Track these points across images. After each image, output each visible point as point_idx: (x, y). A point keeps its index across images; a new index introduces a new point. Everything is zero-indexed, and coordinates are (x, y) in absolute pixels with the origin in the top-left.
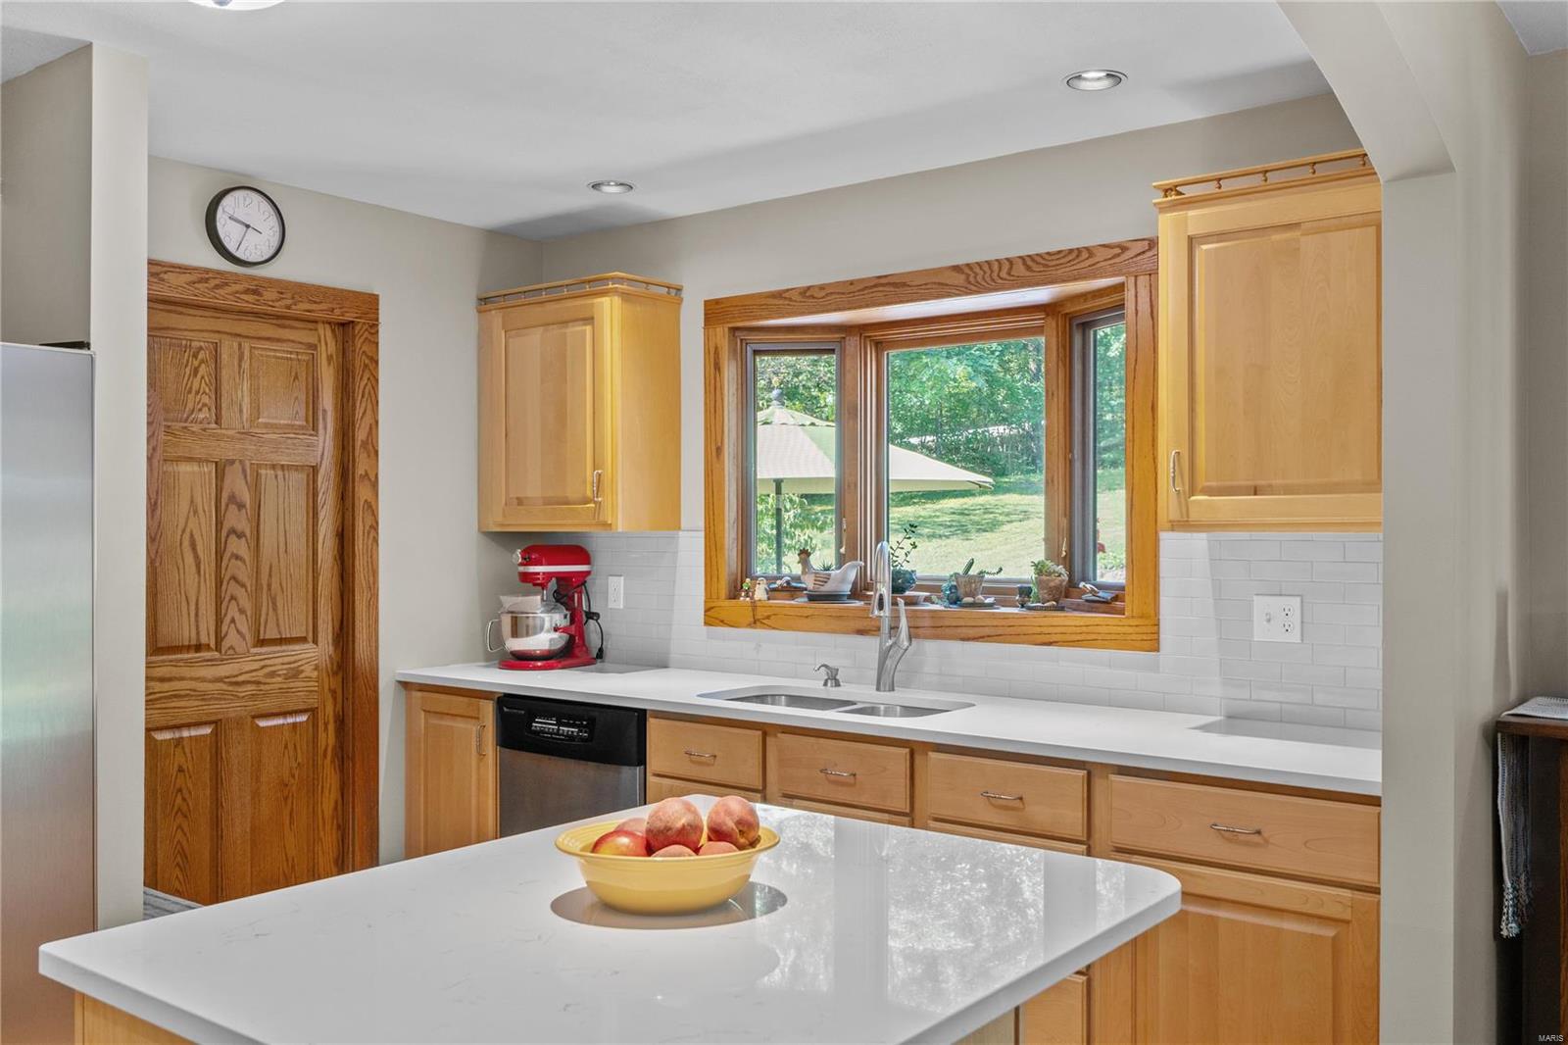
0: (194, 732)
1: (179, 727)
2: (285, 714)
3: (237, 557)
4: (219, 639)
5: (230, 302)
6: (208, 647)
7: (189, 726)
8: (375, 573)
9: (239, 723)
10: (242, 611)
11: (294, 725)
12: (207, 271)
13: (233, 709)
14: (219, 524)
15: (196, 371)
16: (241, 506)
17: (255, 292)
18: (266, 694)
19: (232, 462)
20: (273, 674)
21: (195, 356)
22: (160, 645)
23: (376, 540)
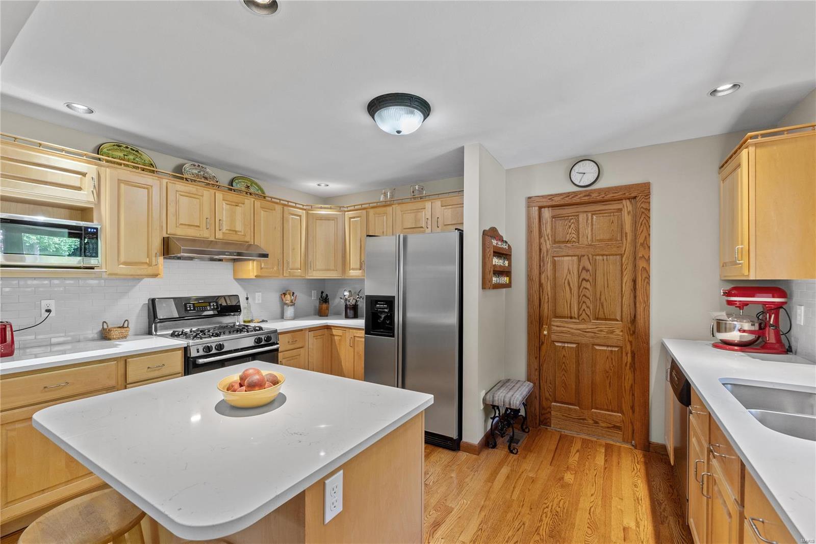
0: (569, 345)
1: (564, 342)
2: (608, 346)
3: (586, 288)
4: (579, 316)
5: (578, 201)
6: (575, 318)
7: (568, 343)
8: (648, 296)
9: (586, 345)
10: (588, 307)
11: (611, 351)
12: (569, 193)
13: (584, 340)
14: (579, 277)
15: (570, 226)
16: (587, 271)
17: (588, 195)
18: (598, 337)
19: (584, 256)
20: (601, 331)
21: (570, 222)
22: (557, 315)
23: (648, 283)
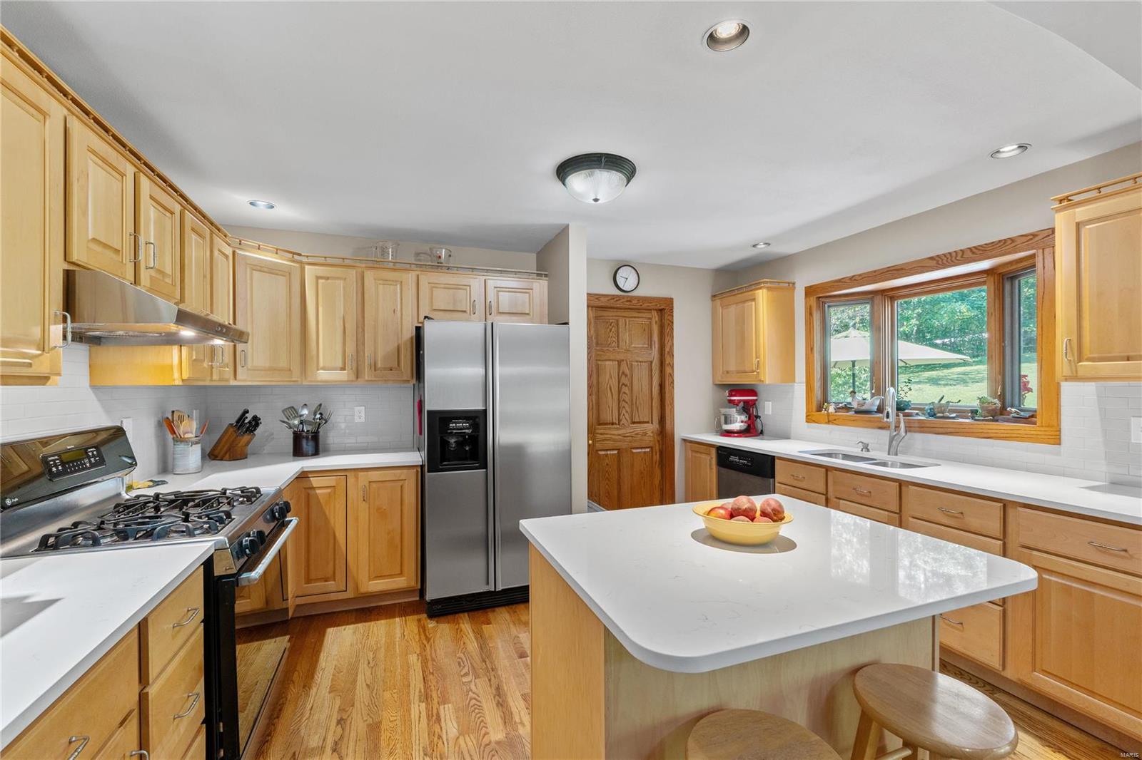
0: (612, 452)
1: (607, 450)
2: (642, 448)
3: (625, 393)
4: (619, 421)
5: (622, 305)
6: (616, 424)
7: (610, 450)
8: (673, 399)
9: (626, 449)
10: (627, 412)
11: (645, 452)
12: (613, 295)
13: (624, 445)
14: (619, 382)
15: (611, 330)
16: (626, 376)
17: (630, 301)
18: (635, 441)
19: (623, 360)
20: (637, 434)
21: (611, 325)
22: (601, 422)
23: (673, 387)
